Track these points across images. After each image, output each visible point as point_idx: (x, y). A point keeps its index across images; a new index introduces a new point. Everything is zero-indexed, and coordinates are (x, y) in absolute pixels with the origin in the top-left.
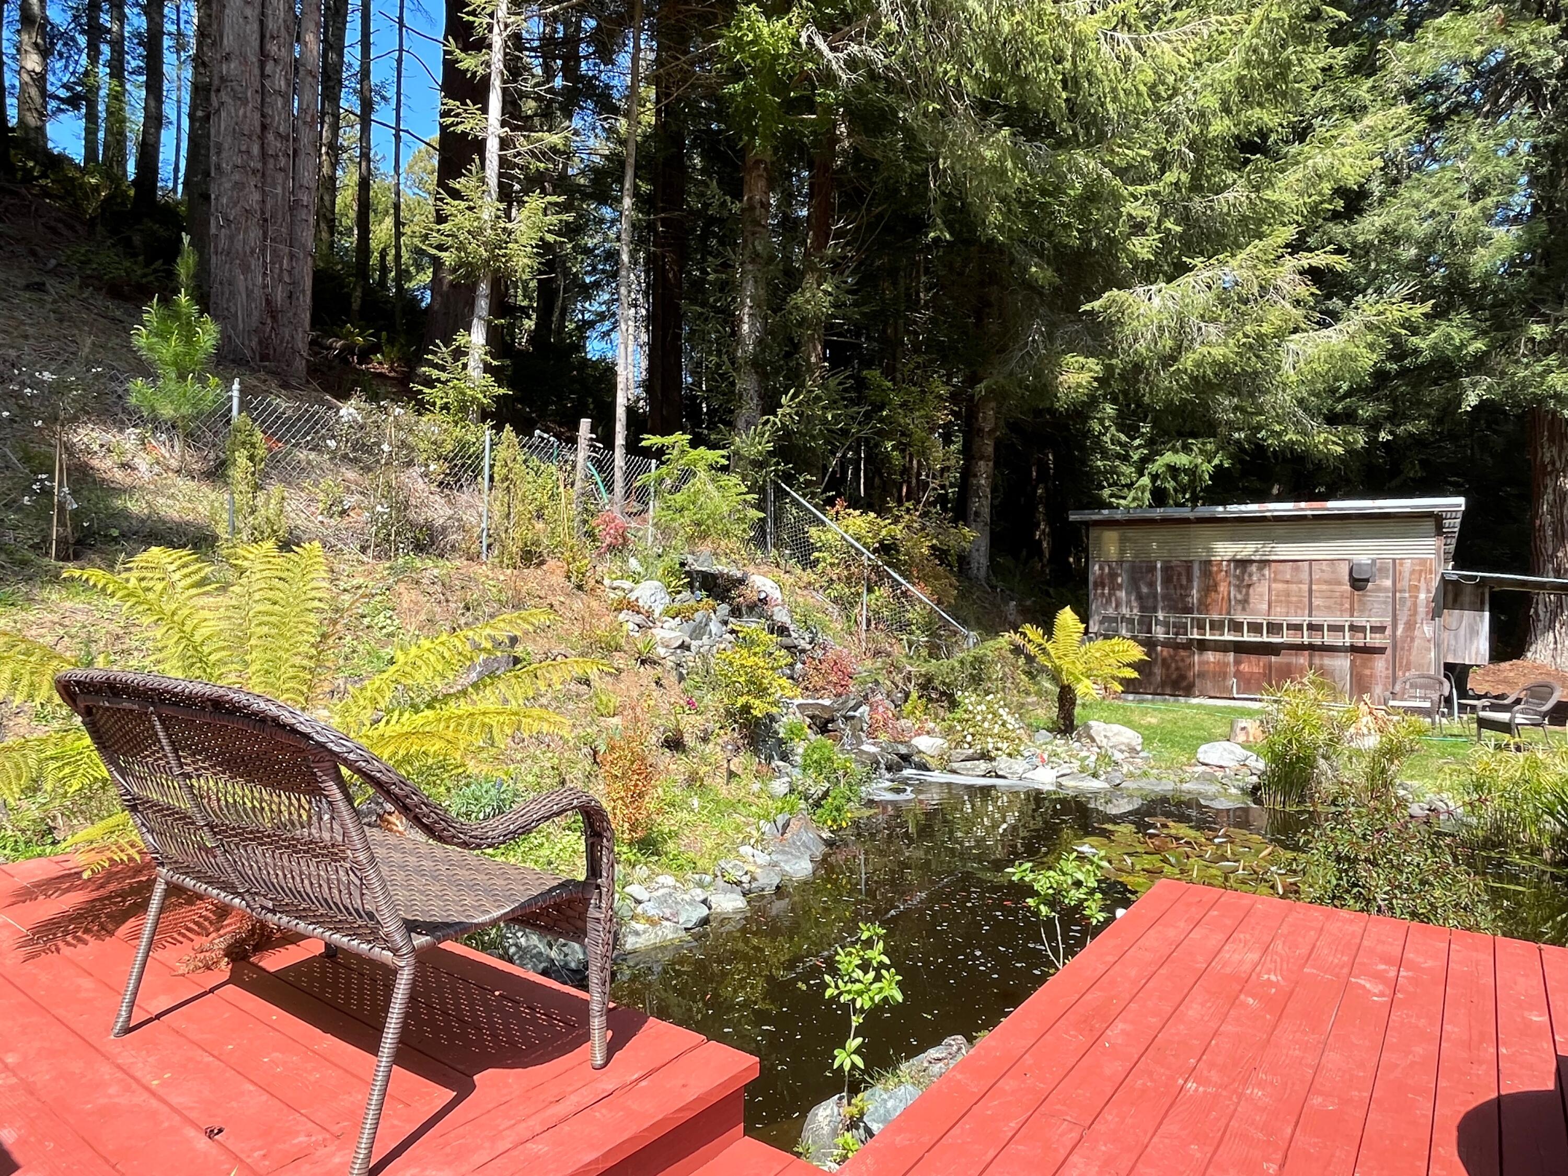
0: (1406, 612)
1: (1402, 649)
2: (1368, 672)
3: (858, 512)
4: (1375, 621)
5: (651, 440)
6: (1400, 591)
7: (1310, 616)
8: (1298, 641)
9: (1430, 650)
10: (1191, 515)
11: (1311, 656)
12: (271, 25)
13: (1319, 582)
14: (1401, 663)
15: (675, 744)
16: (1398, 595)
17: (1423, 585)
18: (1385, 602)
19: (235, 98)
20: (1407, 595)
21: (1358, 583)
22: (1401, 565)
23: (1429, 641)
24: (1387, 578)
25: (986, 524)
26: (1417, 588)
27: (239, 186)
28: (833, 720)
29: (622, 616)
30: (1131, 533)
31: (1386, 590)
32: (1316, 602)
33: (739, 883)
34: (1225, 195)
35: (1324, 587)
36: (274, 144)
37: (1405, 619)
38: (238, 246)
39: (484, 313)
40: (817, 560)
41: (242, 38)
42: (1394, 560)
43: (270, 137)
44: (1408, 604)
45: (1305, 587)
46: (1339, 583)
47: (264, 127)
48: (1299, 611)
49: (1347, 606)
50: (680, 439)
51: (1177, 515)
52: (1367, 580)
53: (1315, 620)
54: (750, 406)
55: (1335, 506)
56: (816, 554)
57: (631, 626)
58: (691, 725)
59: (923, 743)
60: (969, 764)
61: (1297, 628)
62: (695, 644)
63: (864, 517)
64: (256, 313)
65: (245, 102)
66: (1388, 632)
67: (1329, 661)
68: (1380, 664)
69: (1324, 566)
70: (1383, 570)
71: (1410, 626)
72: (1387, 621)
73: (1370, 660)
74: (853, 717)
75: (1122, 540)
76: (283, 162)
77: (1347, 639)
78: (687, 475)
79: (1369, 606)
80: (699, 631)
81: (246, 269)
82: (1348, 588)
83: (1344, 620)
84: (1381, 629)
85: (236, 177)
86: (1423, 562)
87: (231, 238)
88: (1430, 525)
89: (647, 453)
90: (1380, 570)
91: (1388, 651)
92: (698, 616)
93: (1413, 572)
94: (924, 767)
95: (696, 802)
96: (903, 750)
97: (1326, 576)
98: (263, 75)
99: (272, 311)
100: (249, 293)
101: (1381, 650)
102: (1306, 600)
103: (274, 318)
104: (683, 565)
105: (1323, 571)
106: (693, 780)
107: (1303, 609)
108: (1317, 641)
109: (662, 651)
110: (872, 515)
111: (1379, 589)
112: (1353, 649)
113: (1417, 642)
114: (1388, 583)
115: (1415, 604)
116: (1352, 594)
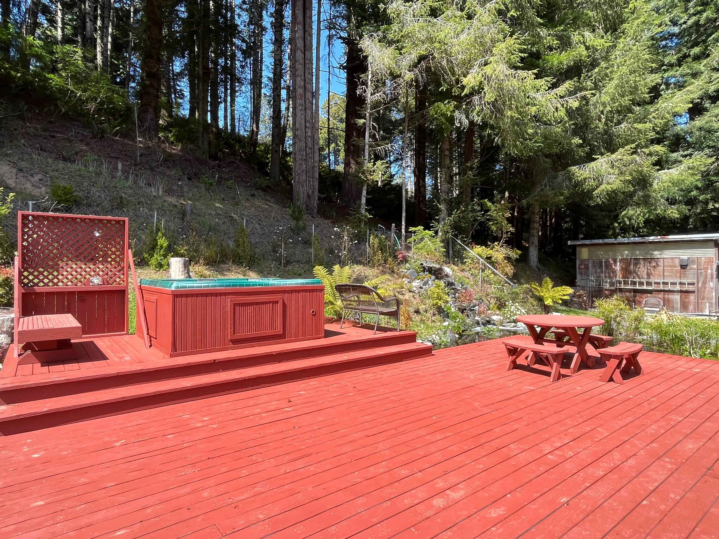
0: (703, 278)
1: (701, 291)
2: (687, 300)
3: (479, 246)
4: (690, 281)
5: (412, 229)
6: (700, 270)
7: (664, 279)
8: (659, 289)
9: (712, 292)
10: (615, 242)
11: (664, 294)
12: (307, 118)
13: (667, 266)
14: (700, 297)
15: (417, 312)
16: (699, 271)
17: (709, 267)
18: (694, 274)
19: (300, 141)
20: (703, 271)
21: (684, 267)
22: (700, 259)
23: (712, 288)
24: (695, 264)
25: (536, 246)
26: (707, 269)
27: (301, 164)
28: (466, 310)
29: (404, 279)
30: (592, 248)
31: (694, 269)
32: (666, 274)
33: (431, 341)
34: (621, 126)
35: (669, 268)
36: (309, 151)
37: (702, 280)
38: (301, 180)
39: (365, 195)
40: (466, 262)
41: (300, 124)
42: (697, 258)
43: (308, 149)
44: (703, 274)
45: (662, 268)
46: (675, 267)
47: (306, 146)
48: (659, 278)
49: (679, 275)
50: (421, 228)
51: (609, 242)
52: (687, 265)
53: (666, 281)
54: (444, 214)
55: (672, 237)
56: (465, 260)
57: (406, 282)
58: (422, 308)
59: (495, 318)
60: (509, 324)
61: (659, 283)
62: (424, 287)
63: (481, 248)
64: (305, 198)
65: (301, 141)
66: (696, 285)
67: (672, 297)
68: (692, 297)
69: (669, 260)
70: (693, 262)
71: (704, 283)
72: (695, 281)
73: (688, 296)
74: (474, 310)
75: (589, 251)
76: (310, 155)
77: (678, 288)
78: (422, 239)
79: (687, 275)
80: (426, 283)
81: (303, 186)
82: (679, 268)
83: (678, 281)
84: (693, 284)
85: (300, 162)
86: (709, 258)
87: (299, 178)
88: (712, 244)
89: (411, 232)
90: (692, 261)
91: (696, 292)
92: (425, 279)
93: (705, 262)
94: (494, 324)
95: (422, 326)
96: (488, 319)
97: (670, 264)
98: (306, 132)
99: (309, 197)
100: (303, 192)
101: (693, 292)
102: (662, 273)
103: (309, 198)
104: (422, 264)
105: (668, 262)
106: (422, 321)
107: (661, 277)
108: (666, 289)
109: (415, 289)
110: (484, 247)
111: (691, 269)
112: (681, 291)
113: (707, 289)
114: (695, 266)
115: (706, 275)
116: (680, 270)
